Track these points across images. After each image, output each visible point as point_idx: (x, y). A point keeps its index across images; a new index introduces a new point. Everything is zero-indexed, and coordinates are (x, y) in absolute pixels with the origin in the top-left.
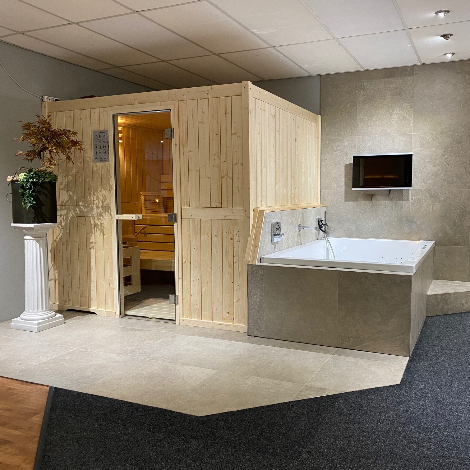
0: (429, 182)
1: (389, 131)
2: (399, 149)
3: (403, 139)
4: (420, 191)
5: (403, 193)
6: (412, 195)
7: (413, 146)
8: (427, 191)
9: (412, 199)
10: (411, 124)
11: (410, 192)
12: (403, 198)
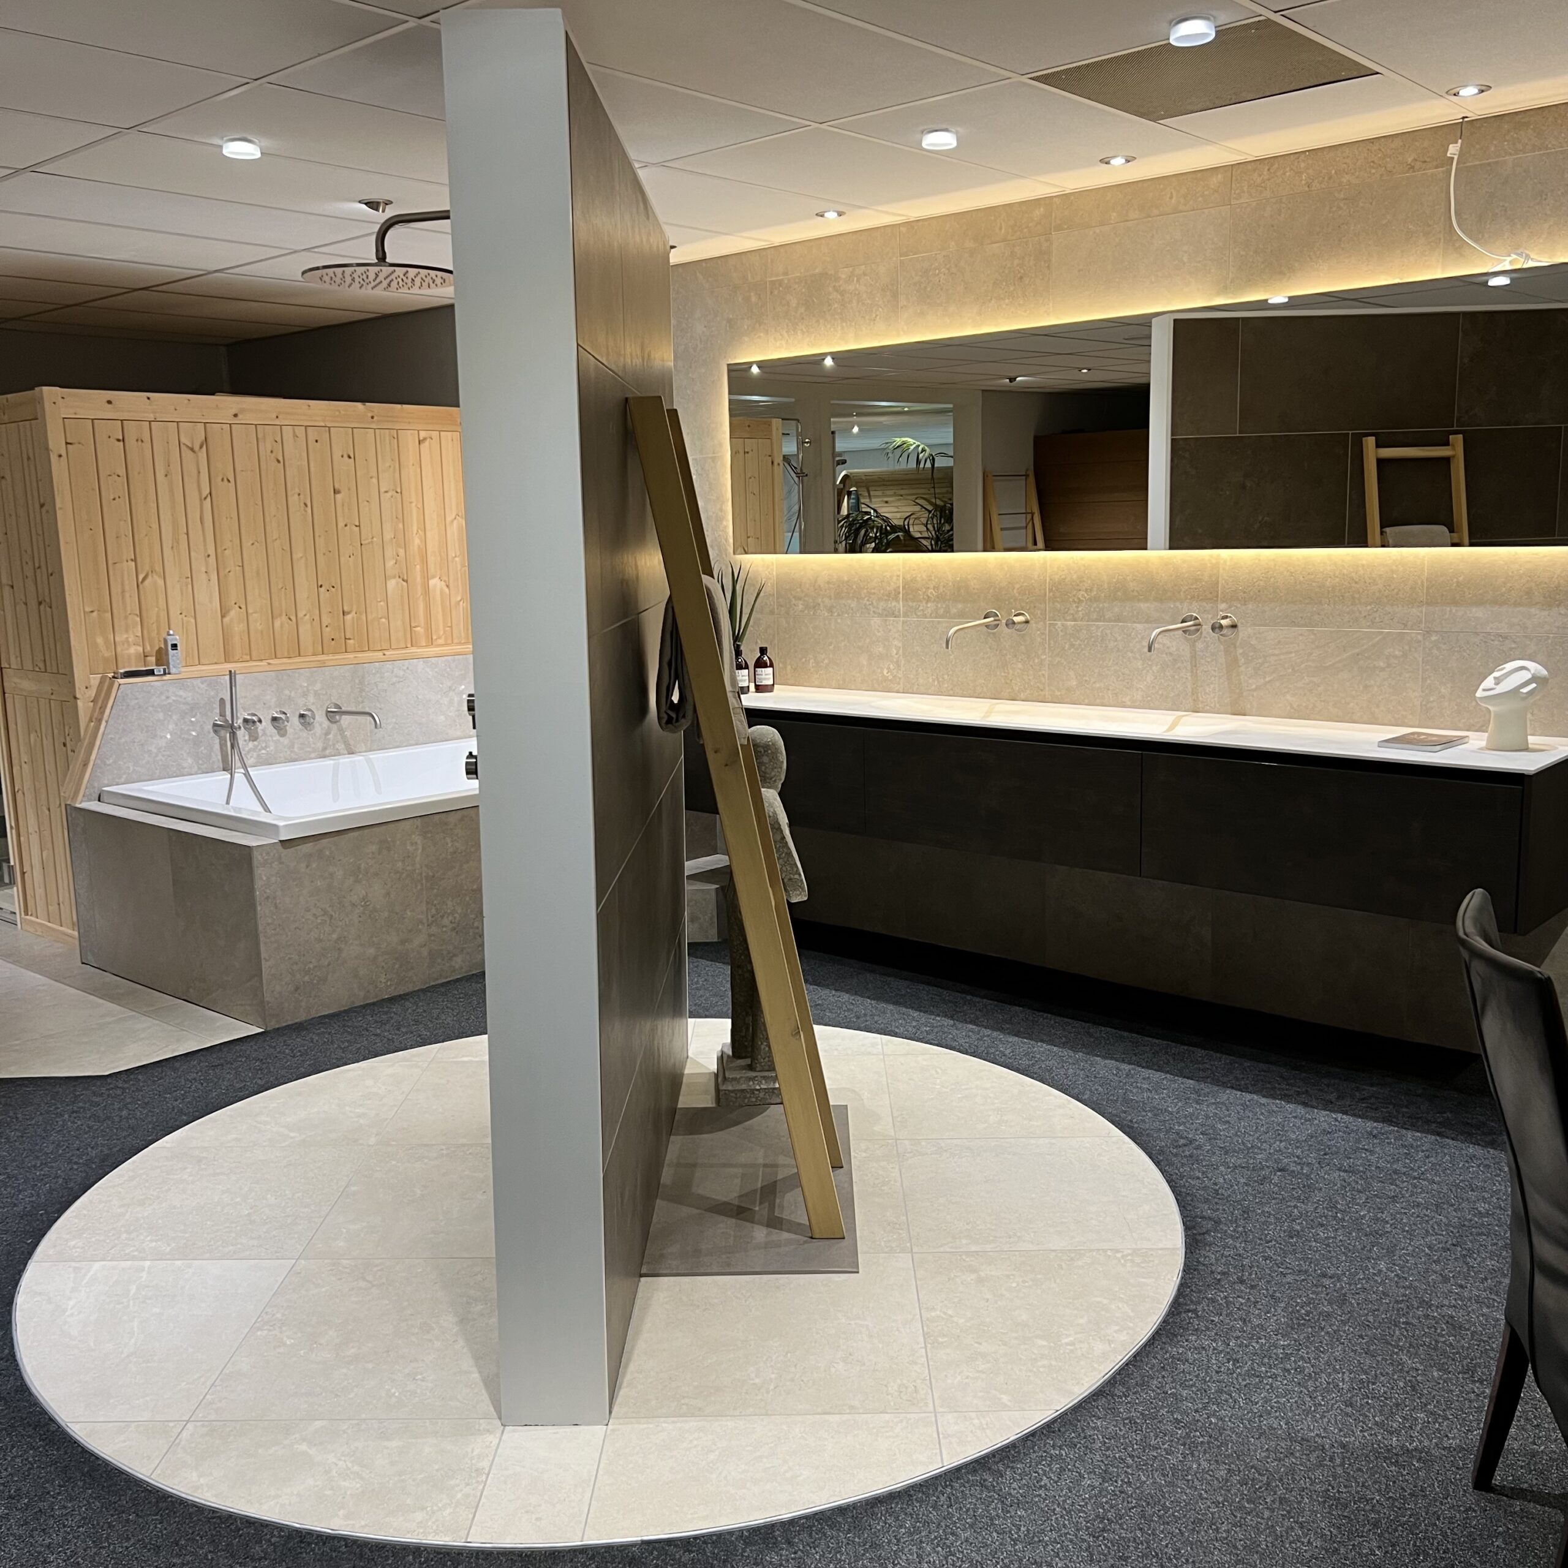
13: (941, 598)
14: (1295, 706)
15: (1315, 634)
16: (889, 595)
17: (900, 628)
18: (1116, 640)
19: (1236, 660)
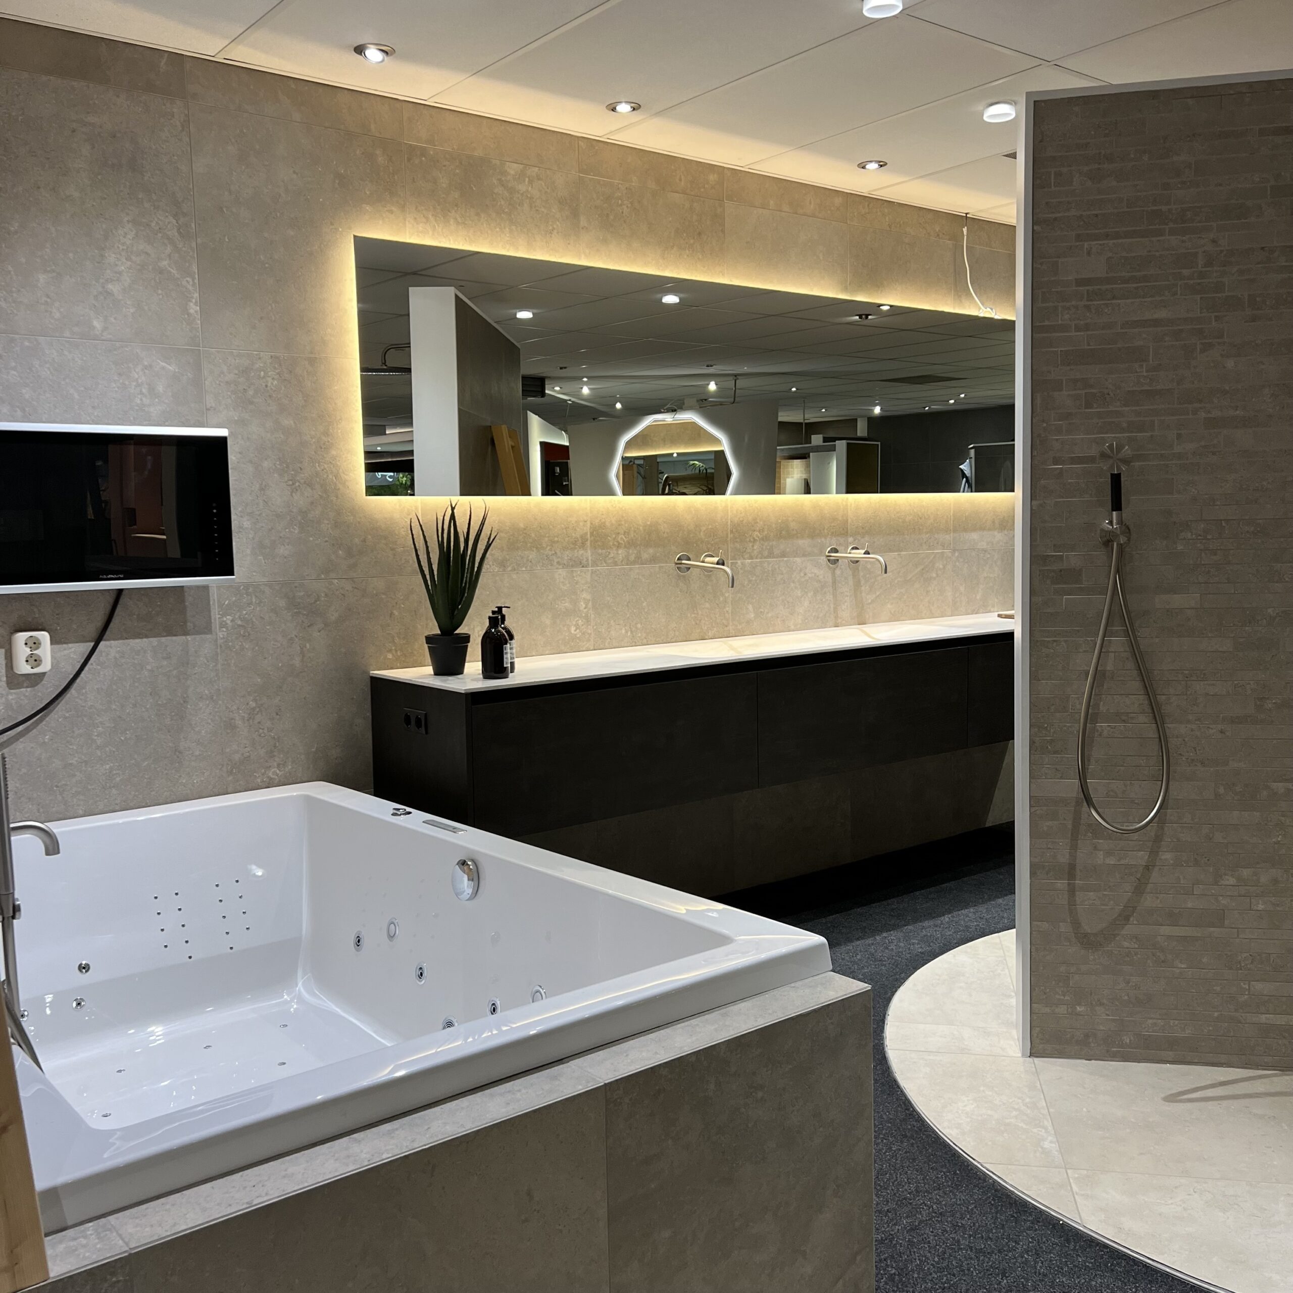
0: (283, 550)
1: (97, 324)
2: (152, 409)
3: (163, 368)
4: (251, 590)
5: (183, 601)
6: (221, 606)
7: (210, 401)
8: (277, 588)
9: (223, 625)
10: (194, 308)
11: (214, 595)
12: (185, 622)
13: (631, 544)
14: (892, 612)
15: (901, 557)
16: (575, 543)
17: (589, 580)
18: (782, 574)
19: (859, 581)
